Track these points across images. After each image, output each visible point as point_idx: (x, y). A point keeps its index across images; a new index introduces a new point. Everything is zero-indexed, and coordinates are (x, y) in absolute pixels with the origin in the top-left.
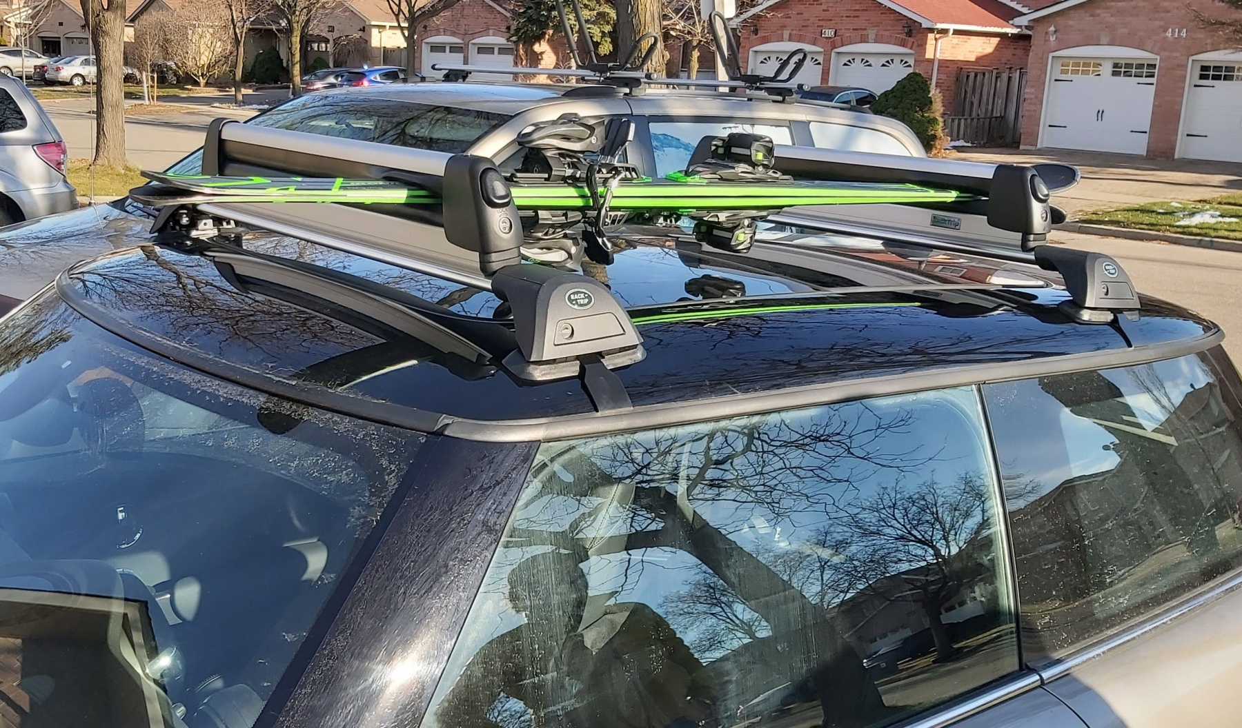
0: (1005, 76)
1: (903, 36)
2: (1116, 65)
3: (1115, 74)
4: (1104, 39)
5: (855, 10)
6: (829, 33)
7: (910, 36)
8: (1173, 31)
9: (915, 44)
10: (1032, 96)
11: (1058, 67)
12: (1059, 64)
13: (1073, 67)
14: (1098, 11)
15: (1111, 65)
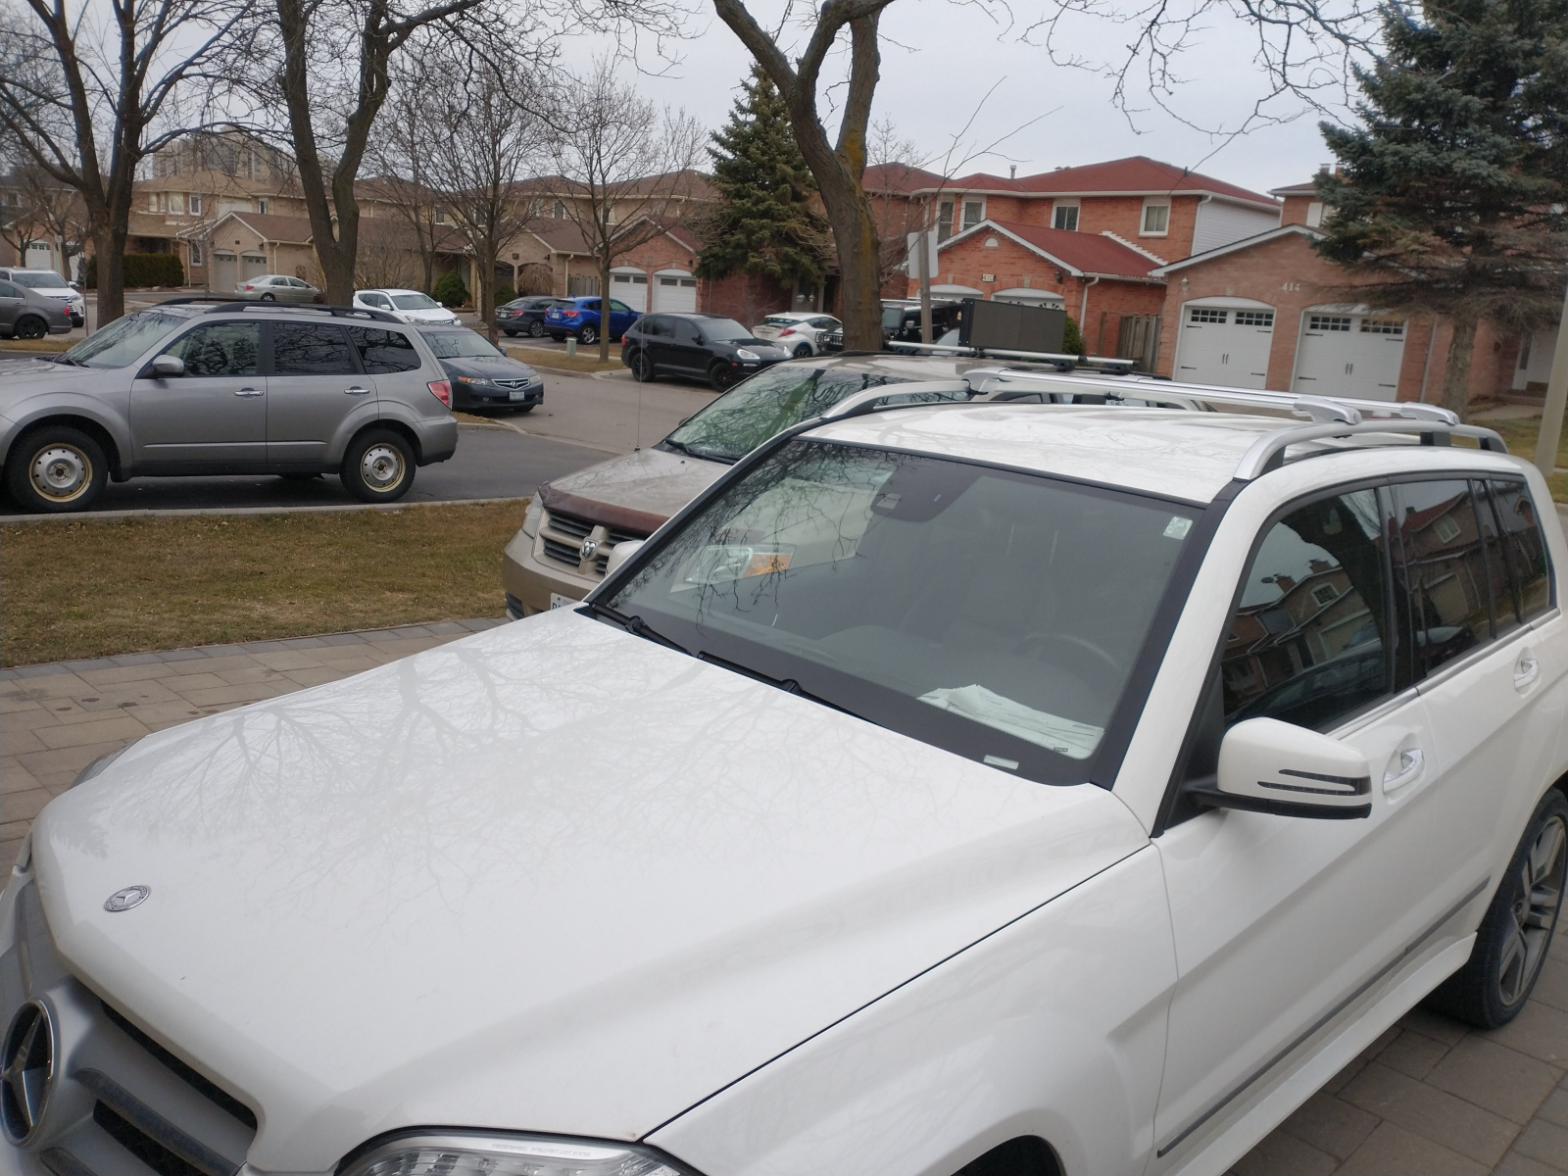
0: (1143, 321)
1: (1055, 283)
2: (1240, 314)
3: (1239, 322)
4: (1229, 292)
6: (989, 278)
7: (1061, 283)
8: (1288, 286)
9: (1066, 290)
10: (1167, 341)
11: (1189, 316)
12: (1191, 313)
13: (1202, 315)
14: (1224, 266)
15: (1235, 314)
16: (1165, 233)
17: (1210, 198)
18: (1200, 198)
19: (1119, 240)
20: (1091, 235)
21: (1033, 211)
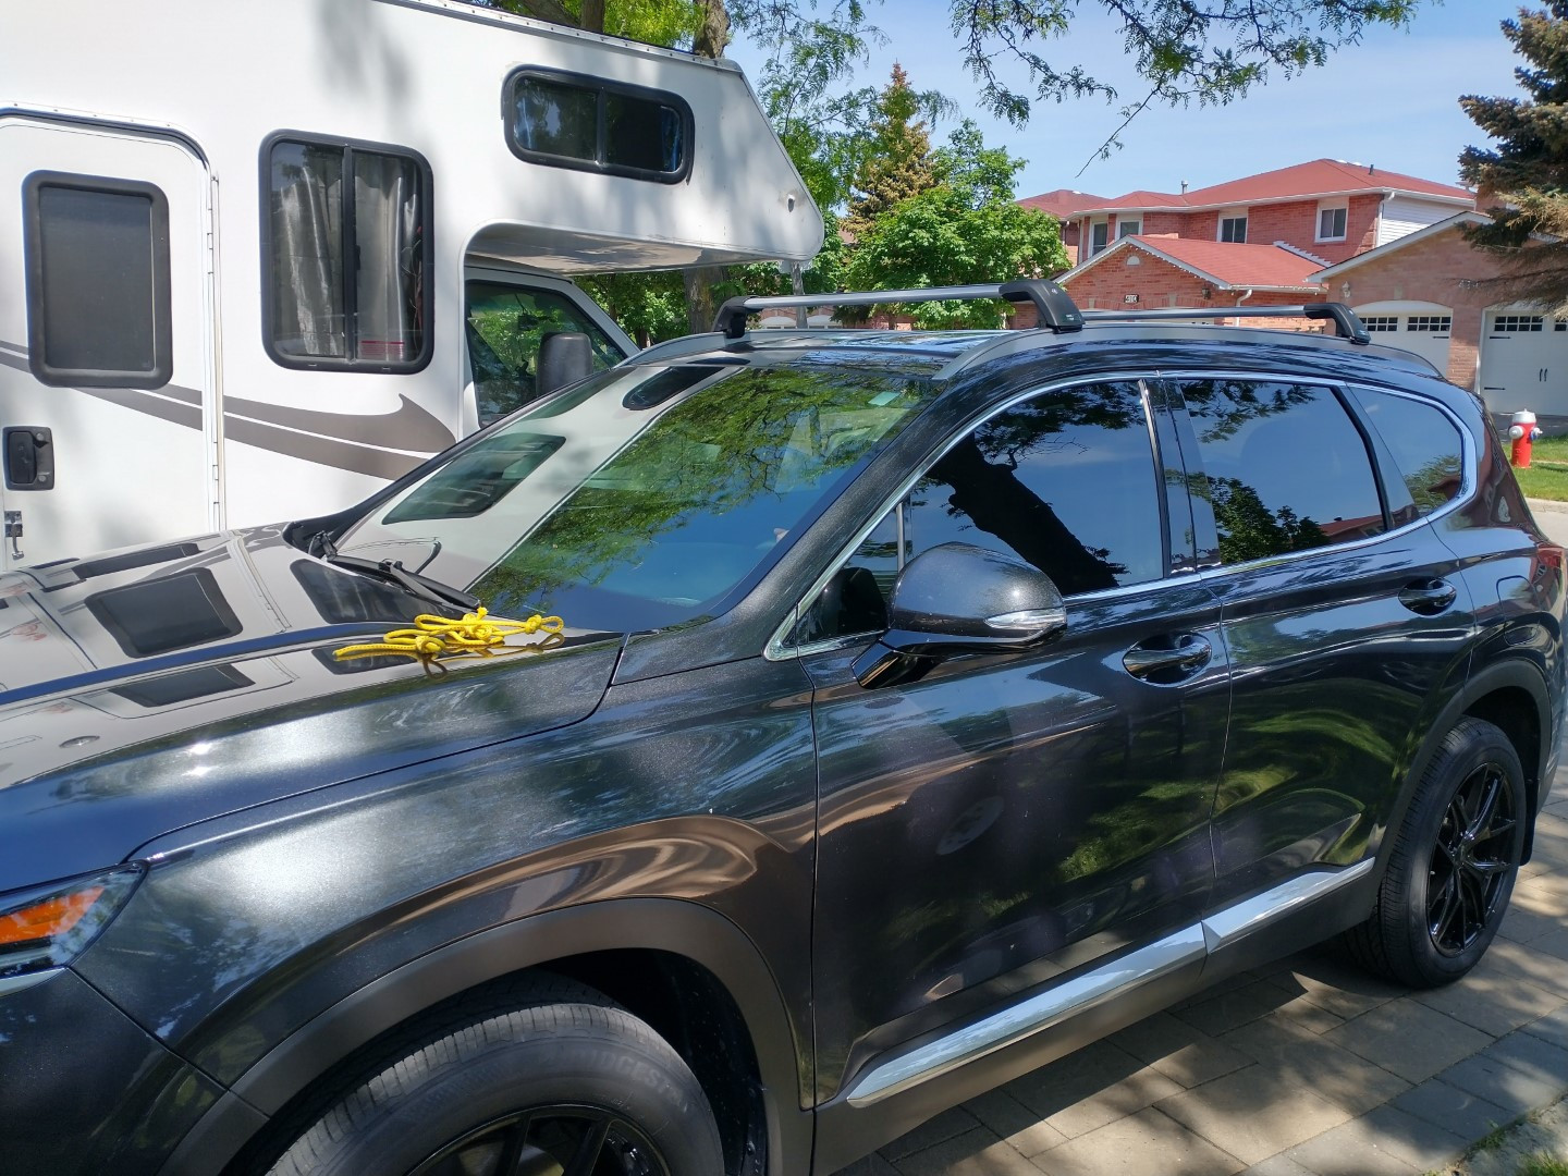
1: (1202, 299)
2: (1411, 320)
3: (1411, 328)
4: (1398, 293)
5: (1159, 275)
6: (1132, 298)
7: (1209, 298)
8: (1466, 284)
14: (1390, 266)
15: (1407, 320)
16: (1343, 238)
17: (1394, 195)
18: (1382, 196)
19: (1292, 249)
21: (1197, 226)
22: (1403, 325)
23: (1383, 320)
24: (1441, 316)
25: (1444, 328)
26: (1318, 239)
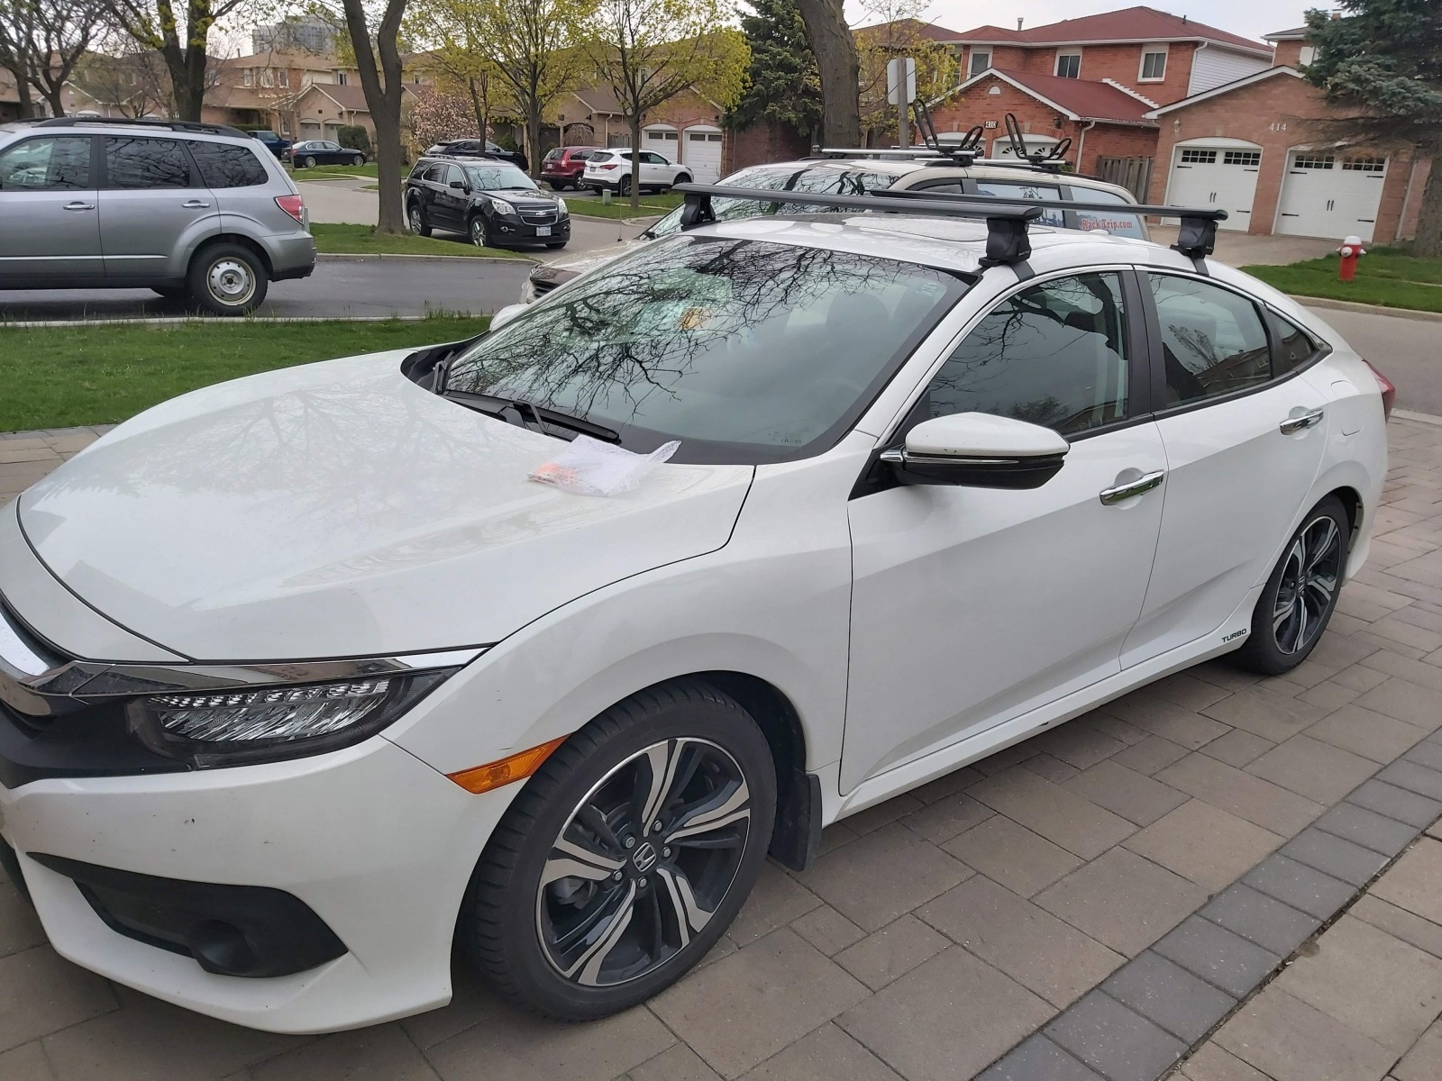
0: (1137, 164)
1: (1054, 128)
2: (1228, 154)
3: (1227, 161)
4: (1219, 132)
5: (1017, 104)
6: (991, 124)
7: (1059, 128)
8: (1275, 126)
9: (1064, 134)
10: (1158, 179)
11: (1181, 156)
12: (1181, 153)
13: (1192, 156)
14: (1215, 107)
15: (1224, 154)
16: (1162, 79)
17: (1206, 44)
18: (1196, 44)
19: (1117, 86)
20: (1092, 82)
21: (1037, 60)
22: (1220, 158)
23: (1204, 153)
24: (1252, 152)
25: (1255, 163)
26: (1141, 79)
